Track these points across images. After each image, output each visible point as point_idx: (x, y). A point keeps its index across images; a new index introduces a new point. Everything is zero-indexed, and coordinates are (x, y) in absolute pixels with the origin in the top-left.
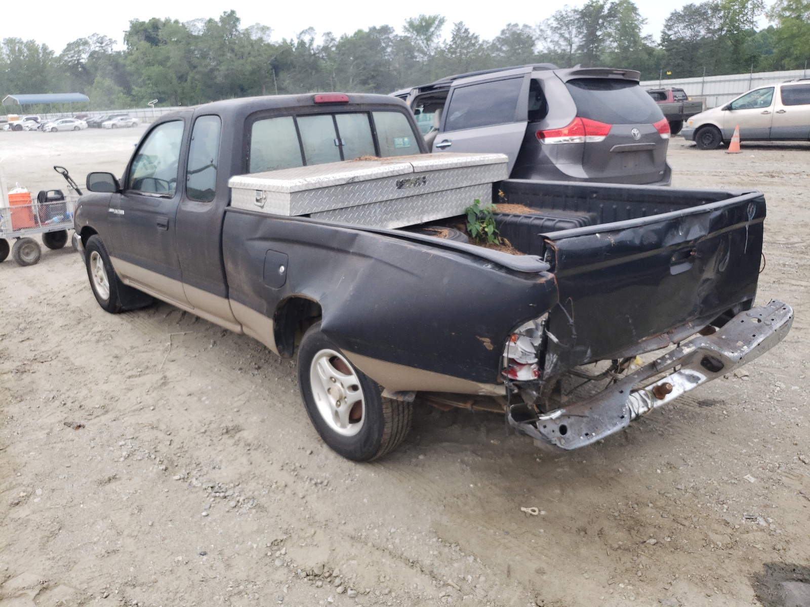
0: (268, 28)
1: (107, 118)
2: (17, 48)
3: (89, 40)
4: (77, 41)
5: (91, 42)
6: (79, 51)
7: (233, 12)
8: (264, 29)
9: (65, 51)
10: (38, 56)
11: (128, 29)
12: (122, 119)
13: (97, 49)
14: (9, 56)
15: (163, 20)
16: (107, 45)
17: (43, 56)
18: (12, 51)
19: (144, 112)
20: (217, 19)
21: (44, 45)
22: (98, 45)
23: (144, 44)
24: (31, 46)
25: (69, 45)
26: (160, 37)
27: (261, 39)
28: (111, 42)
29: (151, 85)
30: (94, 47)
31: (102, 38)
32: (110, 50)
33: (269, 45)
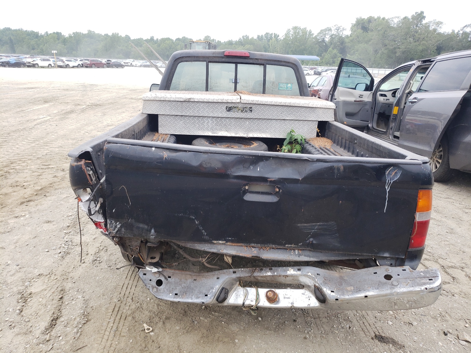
0: (441, 23)
1: (325, 70)
2: (297, 31)
3: (332, 28)
4: (326, 29)
5: (333, 29)
6: (325, 34)
7: (422, 13)
8: (439, 23)
9: (318, 34)
10: (306, 36)
11: (354, 23)
12: (332, 72)
13: (335, 33)
14: (292, 35)
15: (376, 17)
16: (341, 31)
17: (308, 36)
18: (295, 33)
19: (347, 69)
20: (410, 17)
21: (310, 30)
22: (336, 31)
23: (360, 31)
24: (304, 31)
25: (321, 31)
26: (369, 28)
27: (435, 30)
28: (344, 29)
29: (357, 54)
30: (334, 32)
31: (339, 27)
32: (341, 33)
33: (439, 34)
